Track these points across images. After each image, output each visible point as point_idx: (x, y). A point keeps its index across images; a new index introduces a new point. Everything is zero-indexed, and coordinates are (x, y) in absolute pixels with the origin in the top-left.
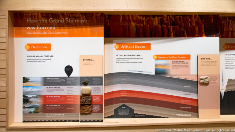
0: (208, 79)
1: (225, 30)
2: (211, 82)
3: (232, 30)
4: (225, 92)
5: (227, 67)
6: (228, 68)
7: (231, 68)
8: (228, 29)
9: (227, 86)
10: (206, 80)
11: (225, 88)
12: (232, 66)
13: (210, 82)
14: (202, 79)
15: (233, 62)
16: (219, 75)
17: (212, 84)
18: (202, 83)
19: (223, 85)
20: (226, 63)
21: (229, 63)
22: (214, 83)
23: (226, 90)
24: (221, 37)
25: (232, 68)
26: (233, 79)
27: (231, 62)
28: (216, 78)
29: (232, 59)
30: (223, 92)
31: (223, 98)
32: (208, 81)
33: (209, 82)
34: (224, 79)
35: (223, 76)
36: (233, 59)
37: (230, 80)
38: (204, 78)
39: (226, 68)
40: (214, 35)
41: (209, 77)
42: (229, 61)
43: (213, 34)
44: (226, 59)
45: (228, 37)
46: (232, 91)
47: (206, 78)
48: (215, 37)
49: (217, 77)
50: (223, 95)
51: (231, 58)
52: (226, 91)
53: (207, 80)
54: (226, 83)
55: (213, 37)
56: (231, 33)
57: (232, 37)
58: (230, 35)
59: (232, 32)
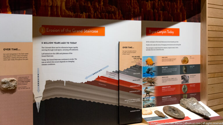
0: (15, 82)
1: (42, 3)
2: (20, 86)
3: (52, 4)
4: (41, 101)
5: (45, 61)
6: (47, 63)
7: (50, 63)
8: (46, 3)
9: (45, 91)
10: (11, 83)
11: (42, 95)
12: (51, 61)
13: (18, 86)
14: (4, 83)
15: (54, 54)
16: (32, 75)
17: (20, 90)
18: (4, 89)
19: (39, 91)
20: (43, 55)
21: (48, 55)
22: (24, 88)
23: (43, 98)
24: (36, 14)
25: (52, 63)
26: (53, 81)
27: (50, 55)
28: (27, 80)
29: (52, 50)
30: (38, 101)
31: (38, 111)
32: (14, 86)
33: (16, 88)
34: (40, 81)
35: (38, 77)
36: (54, 49)
37: (48, 83)
38: (9, 81)
39: (44, 63)
40: (25, 11)
41: (15, 79)
42: (48, 52)
43: (23, 9)
44: (43, 50)
45: (46, 15)
46: (51, 99)
47: (12, 81)
48: (26, 14)
49: (29, 79)
50: (38, 106)
51: (50, 48)
52: (43, 100)
53: (13, 84)
54: (43, 87)
55: (23, 13)
56: (51, 9)
57: (52, 15)
58: (49, 13)
59: (52, 7)
